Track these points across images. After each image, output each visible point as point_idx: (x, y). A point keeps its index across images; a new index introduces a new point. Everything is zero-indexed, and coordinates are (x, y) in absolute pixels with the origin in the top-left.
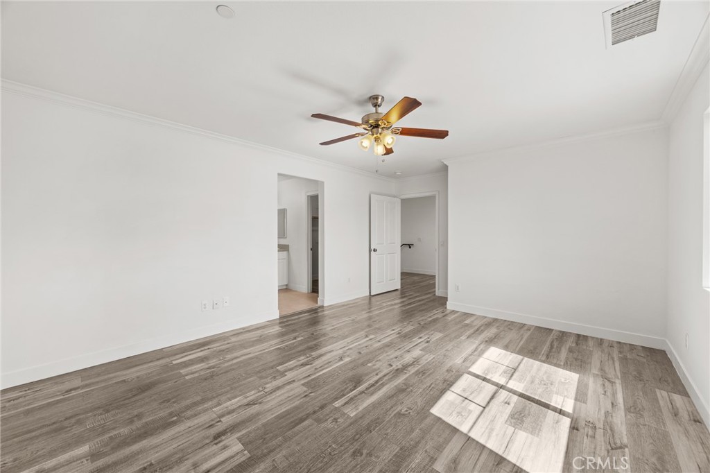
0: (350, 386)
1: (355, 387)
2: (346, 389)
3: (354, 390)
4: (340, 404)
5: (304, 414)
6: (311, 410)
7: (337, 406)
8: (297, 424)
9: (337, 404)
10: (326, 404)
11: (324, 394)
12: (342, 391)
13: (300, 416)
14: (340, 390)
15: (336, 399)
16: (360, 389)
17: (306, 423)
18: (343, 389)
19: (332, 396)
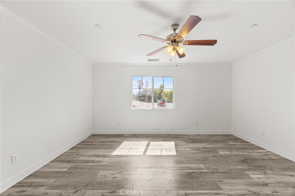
0: (194, 175)
1: (193, 173)
2: (198, 174)
3: (195, 172)
4: (205, 170)
5: (223, 174)
6: (219, 174)
7: (207, 170)
8: (226, 172)
9: (206, 171)
10: (211, 173)
11: (210, 177)
12: (200, 174)
13: (225, 174)
14: (201, 175)
15: (205, 173)
16: (192, 171)
17: (222, 171)
18: (199, 175)
19: (207, 175)
